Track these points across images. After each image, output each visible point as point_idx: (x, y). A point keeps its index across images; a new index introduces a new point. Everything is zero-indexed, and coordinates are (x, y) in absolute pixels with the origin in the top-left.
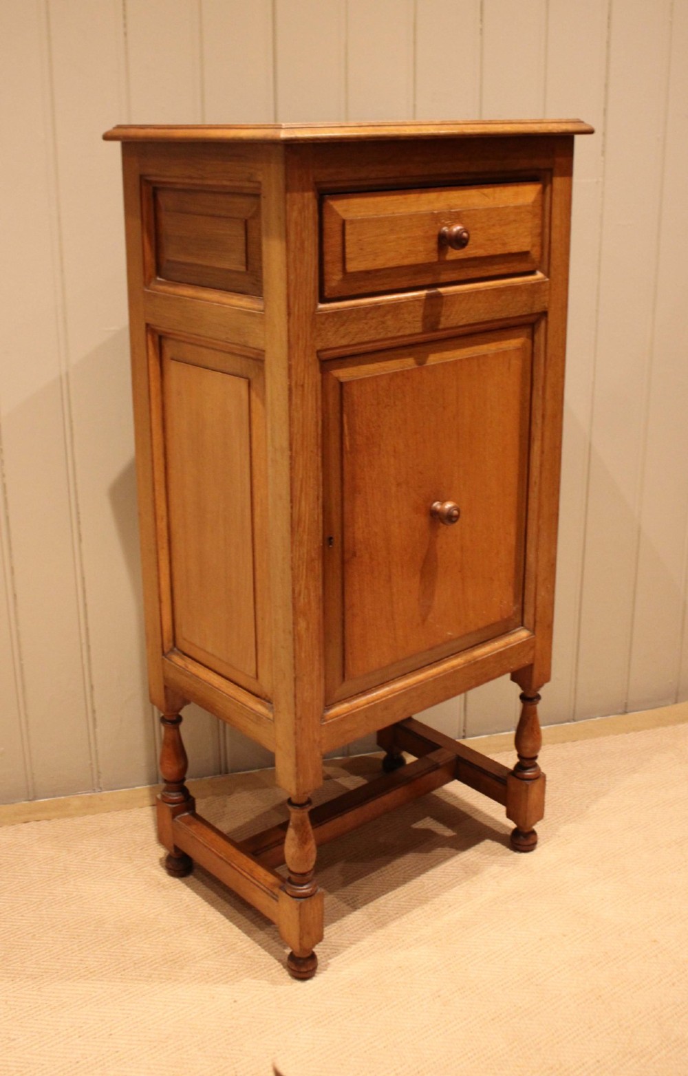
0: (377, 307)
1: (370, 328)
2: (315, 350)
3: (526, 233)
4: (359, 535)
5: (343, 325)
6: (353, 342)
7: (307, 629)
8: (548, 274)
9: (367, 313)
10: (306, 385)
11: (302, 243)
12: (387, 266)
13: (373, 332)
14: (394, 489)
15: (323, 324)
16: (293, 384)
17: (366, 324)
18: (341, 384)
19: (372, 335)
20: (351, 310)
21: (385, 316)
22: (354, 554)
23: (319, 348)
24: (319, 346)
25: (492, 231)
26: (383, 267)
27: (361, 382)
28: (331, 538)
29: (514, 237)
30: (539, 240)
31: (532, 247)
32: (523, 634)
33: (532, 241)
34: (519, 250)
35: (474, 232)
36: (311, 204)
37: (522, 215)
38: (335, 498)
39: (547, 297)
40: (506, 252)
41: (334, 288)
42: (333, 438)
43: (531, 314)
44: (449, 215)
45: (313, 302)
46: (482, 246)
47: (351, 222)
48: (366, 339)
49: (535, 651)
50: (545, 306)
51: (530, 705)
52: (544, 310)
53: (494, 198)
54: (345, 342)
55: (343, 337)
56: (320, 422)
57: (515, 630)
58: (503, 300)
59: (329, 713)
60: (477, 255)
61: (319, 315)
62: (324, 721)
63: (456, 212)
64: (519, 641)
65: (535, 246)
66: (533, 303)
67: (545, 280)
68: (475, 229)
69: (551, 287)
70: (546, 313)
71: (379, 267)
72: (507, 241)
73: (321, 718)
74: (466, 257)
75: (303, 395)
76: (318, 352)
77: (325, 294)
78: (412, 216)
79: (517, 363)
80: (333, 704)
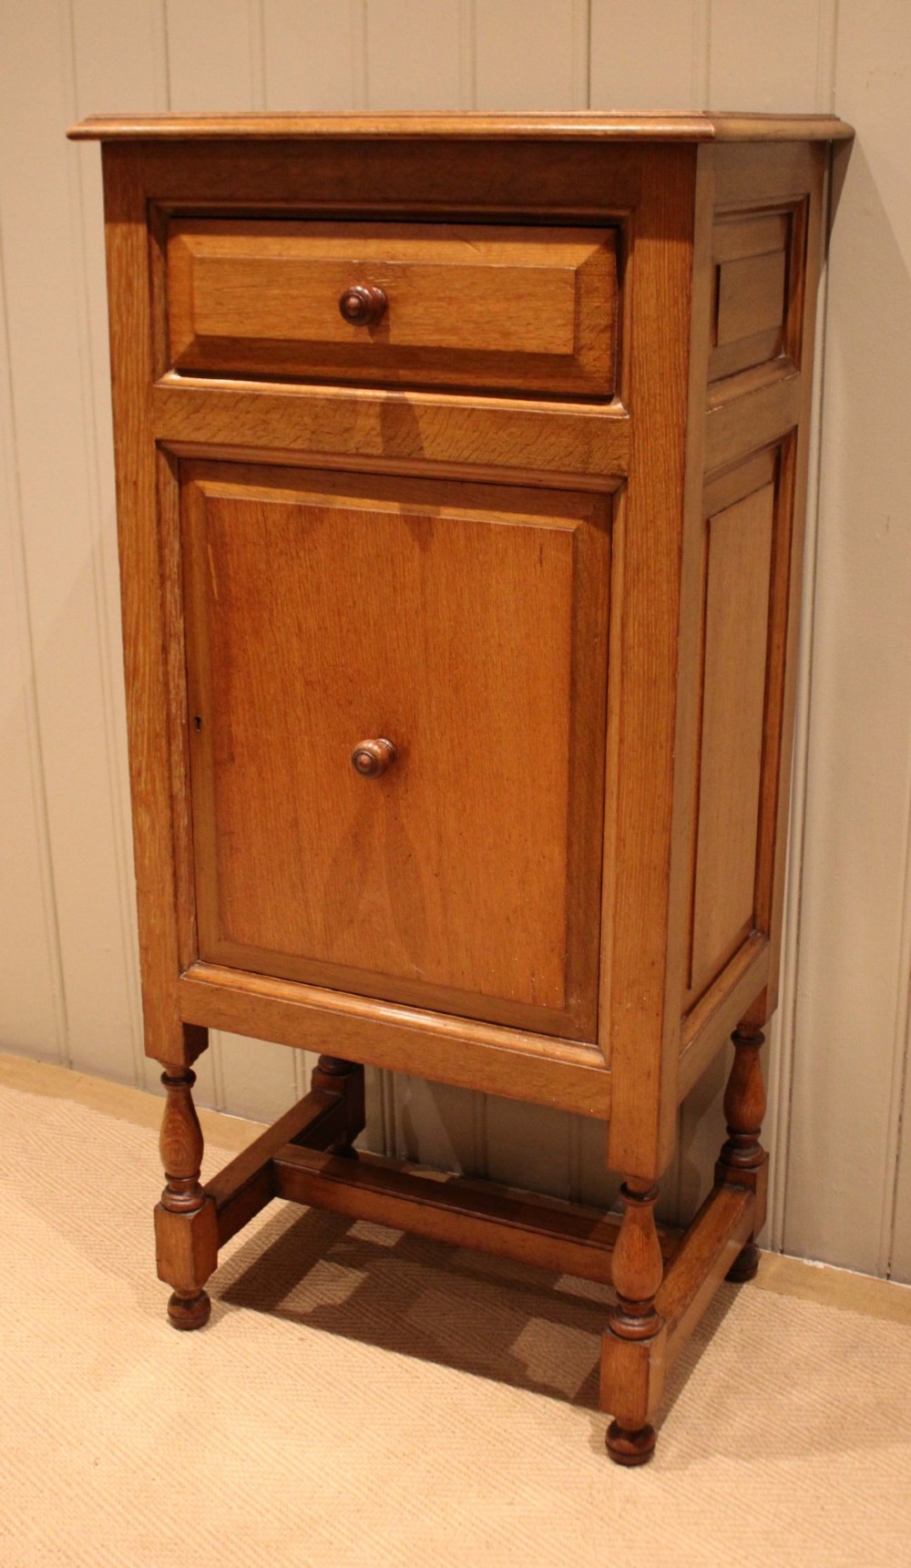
0: (255, 397)
1: (243, 425)
2: (154, 439)
3: (560, 322)
4: (238, 731)
5: (197, 411)
6: (217, 440)
7: (153, 828)
8: (629, 407)
9: (238, 402)
10: (140, 484)
11: (130, 284)
12: (264, 336)
13: (247, 432)
14: (299, 687)
15: (165, 403)
16: (122, 475)
17: (237, 418)
18: (209, 502)
19: (249, 437)
20: (208, 394)
21: (267, 412)
22: (232, 759)
23: (159, 436)
24: (161, 433)
25: (478, 308)
26: (258, 336)
27: (236, 503)
28: (198, 720)
29: (528, 324)
30: (606, 338)
31: (578, 349)
32: (588, 1057)
33: (576, 338)
34: (542, 350)
35: (436, 303)
36: (142, 230)
37: (552, 287)
38: (202, 662)
39: (625, 450)
40: (511, 349)
41: (184, 356)
42: (197, 575)
43: (584, 474)
44: (384, 269)
45: (147, 368)
46: (454, 330)
47: (202, 261)
48: (237, 441)
49: (611, 1101)
50: (619, 466)
51: (632, 1205)
52: (619, 473)
53: (489, 251)
54: (201, 436)
55: (198, 429)
56: (177, 546)
57: (573, 1042)
58: (512, 433)
59: (200, 971)
60: (444, 345)
61: (160, 389)
62: (185, 976)
63: (398, 266)
64: (570, 1061)
65: (590, 349)
66: (589, 454)
67: (620, 418)
68: (439, 299)
69: (634, 433)
70: (625, 479)
71: (252, 336)
72: (513, 329)
73: (181, 971)
74: (420, 344)
75: (136, 496)
76: (158, 442)
77: (172, 361)
78: (308, 265)
79: (560, 559)
80: (209, 962)
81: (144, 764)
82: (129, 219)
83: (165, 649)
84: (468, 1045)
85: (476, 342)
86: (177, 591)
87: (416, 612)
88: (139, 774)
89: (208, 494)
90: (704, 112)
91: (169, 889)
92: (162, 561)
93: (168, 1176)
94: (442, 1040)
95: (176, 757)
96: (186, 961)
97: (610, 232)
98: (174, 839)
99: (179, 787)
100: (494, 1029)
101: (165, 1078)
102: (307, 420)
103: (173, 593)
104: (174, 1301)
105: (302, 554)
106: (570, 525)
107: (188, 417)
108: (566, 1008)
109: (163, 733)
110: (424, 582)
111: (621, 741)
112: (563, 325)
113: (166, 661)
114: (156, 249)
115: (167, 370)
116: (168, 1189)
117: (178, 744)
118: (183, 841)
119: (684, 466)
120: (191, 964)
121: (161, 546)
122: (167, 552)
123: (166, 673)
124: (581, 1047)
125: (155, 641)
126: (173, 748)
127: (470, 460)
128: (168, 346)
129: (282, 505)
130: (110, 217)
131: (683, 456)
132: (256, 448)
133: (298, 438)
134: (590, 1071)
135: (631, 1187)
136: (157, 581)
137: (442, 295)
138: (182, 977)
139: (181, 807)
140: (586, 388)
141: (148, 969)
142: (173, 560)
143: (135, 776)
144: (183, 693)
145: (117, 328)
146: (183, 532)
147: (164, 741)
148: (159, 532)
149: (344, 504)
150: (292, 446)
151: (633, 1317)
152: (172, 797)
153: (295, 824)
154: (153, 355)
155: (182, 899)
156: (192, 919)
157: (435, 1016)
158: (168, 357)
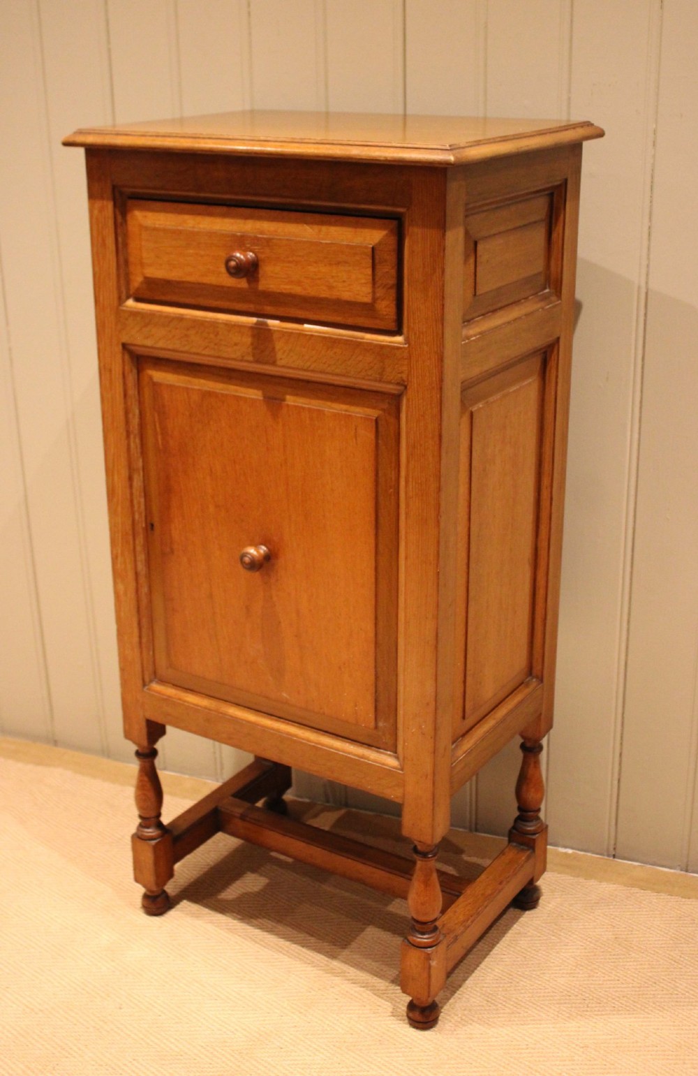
0: (181, 319)
1: (174, 336)
2: (121, 342)
3: (363, 281)
4: (175, 534)
5: (146, 326)
6: (159, 345)
7: (126, 593)
8: (407, 341)
9: (170, 322)
10: (113, 371)
11: (104, 240)
12: (184, 280)
13: (177, 342)
14: (212, 509)
15: (127, 319)
16: (102, 365)
17: (170, 332)
18: (155, 385)
19: (176, 344)
20: (152, 314)
21: (188, 329)
22: (172, 551)
23: (124, 341)
24: (125, 339)
25: (313, 269)
26: (181, 280)
28: (152, 525)
29: (344, 281)
30: (393, 292)
31: (374, 299)
32: (390, 761)
33: (374, 293)
34: (353, 300)
35: (287, 265)
36: (110, 205)
37: (357, 258)
38: (154, 489)
39: (405, 368)
40: (334, 297)
41: (138, 289)
42: (150, 432)
43: (380, 381)
44: (256, 240)
45: (116, 295)
46: (299, 283)
47: (146, 228)
48: (170, 347)
49: (404, 791)
50: (402, 377)
51: (419, 860)
52: (402, 382)
53: (320, 231)
54: (149, 343)
55: (147, 338)
56: (137, 412)
57: (382, 751)
58: (335, 353)
59: (156, 686)
60: (293, 292)
61: (123, 310)
62: (148, 689)
63: (264, 239)
64: (380, 764)
65: (383, 300)
66: (383, 369)
67: (402, 346)
68: (289, 262)
69: (410, 356)
70: (406, 387)
71: (178, 279)
72: (335, 284)
73: (144, 684)
74: (278, 291)
75: (111, 379)
76: (124, 346)
77: (131, 292)
78: (211, 234)
79: (367, 435)
80: (162, 681)
81: (119, 552)
82: (102, 198)
83: (130, 479)
84: (316, 748)
85: (312, 292)
86: (138, 441)
87: (281, 465)
88: (117, 557)
89: (155, 379)
90: (450, 146)
91: (136, 631)
92: (127, 422)
93: (141, 817)
94: (301, 743)
95: (139, 548)
96: (147, 679)
97: (395, 223)
98: (138, 601)
99: (141, 567)
100: (333, 738)
101: (138, 754)
102: (212, 336)
103: (135, 443)
104: (146, 897)
105: (211, 423)
106: (374, 413)
107: (141, 329)
108: (376, 727)
109: (130, 532)
110: (285, 446)
111: (406, 558)
112: (365, 283)
113: (131, 486)
114: (119, 218)
115: (128, 297)
116: (141, 826)
117: (140, 540)
118: (144, 601)
119: (441, 380)
120: (151, 681)
121: (127, 412)
122: (130, 416)
123: (131, 494)
124: (386, 754)
125: (124, 473)
126: (137, 542)
127: (311, 368)
128: (128, 282)
129: (199, 390)
130: (92, 196)
131: (441, 373)
132: (182, 352)
133: (206, 348)
134: (390, 770)
135: (419, 848)
136: (125, 434)
137: (291, 259)
138: (145, 689)
139: (142, 580)
140: (381, 325)
141: (125, 683)
142: (135, 421)
143: (114, 559)
144: (143, 507)
145: (97, 269)
146: (141, 403)
147: (131, 538)
148: (125, 403)
149: (236, 391)
150: (203, 352)
151: (423, 933)
152: (137, 574)
153: (211, 596)
154: (119, 288)
155: (144, 640)
156: (151, 653)
157: (297, 727)
158: (128, 289)
